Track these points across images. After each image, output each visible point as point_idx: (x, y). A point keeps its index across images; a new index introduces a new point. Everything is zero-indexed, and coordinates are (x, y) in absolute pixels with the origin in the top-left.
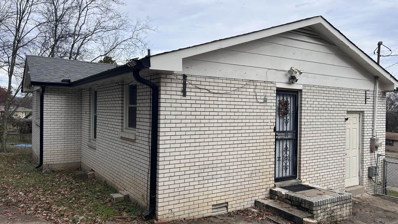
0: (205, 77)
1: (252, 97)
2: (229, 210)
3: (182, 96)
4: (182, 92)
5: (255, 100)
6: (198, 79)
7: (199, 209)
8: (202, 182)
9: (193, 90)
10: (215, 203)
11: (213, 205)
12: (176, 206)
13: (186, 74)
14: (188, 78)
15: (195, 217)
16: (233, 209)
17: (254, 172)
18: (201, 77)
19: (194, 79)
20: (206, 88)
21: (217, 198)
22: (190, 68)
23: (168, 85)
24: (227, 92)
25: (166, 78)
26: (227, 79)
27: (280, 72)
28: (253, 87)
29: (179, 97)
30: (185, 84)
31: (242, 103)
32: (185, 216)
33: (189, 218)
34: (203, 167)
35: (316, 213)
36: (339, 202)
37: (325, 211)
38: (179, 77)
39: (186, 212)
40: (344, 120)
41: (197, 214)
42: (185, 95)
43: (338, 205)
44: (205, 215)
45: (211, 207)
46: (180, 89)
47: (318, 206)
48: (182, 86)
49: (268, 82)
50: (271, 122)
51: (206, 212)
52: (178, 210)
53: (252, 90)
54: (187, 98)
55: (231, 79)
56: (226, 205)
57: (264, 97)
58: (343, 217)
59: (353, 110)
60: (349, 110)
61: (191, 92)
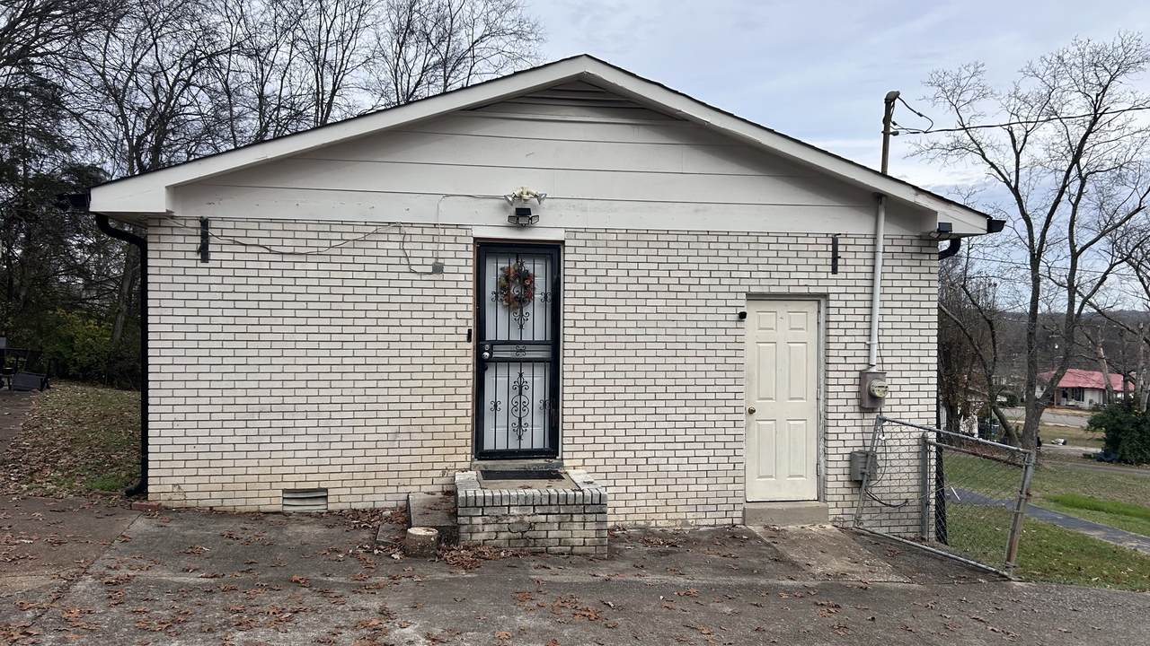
0: (259, 221)
1: (396, 261)
2: (331, 507)
3: (199, 261)
4: (198, 252)
5: (406, 268)
6: (239, 225)
7: (249, 494)
8: (255, 439)
9: (225, 248)
10: (291, 486)
11: (285, 491)
12: (188, 480)
13: (206, 215)
14: (213, 224)
15: (239, 508)
16: (340, 506)
17: (403, 429)
18: (247, 220)
19: (231, 225)
20: (260, 244)
21: (296, 478)
22: (216, 203)
23: (163, 239)
24: (320, 249)
25: (160, 226)
26: (319, 222)
27: (482, 200)
28: (400, 238)
29: (193, 264)
30: (205, 237)
31: (365, 275)
32: (211, 503)
33: (221, 509)
34: (257, 408)
35: (468, 522)
36: (553, 508)
37: (500, 522)
38: (190, 224)
39: (214, 495)
40: (736, 317)
41: (243, 502)
42: (205, 258)
43: (551, 514)
44: (263, 509)
45: (280, 493)
46: (194, 248)
47: (475, 506)
48: (198, 240)
49: (445, 226)
50: (457, 318)
51: (267, 501)
52: (194, 488)
53: (397, 245)
54: (210, 264)
55: (330, 223)
56: (321, 494)
57: (433, 260)
58: (573, 547)
59: (774, 290)
60: (753, 290)
61: (222, 252)
